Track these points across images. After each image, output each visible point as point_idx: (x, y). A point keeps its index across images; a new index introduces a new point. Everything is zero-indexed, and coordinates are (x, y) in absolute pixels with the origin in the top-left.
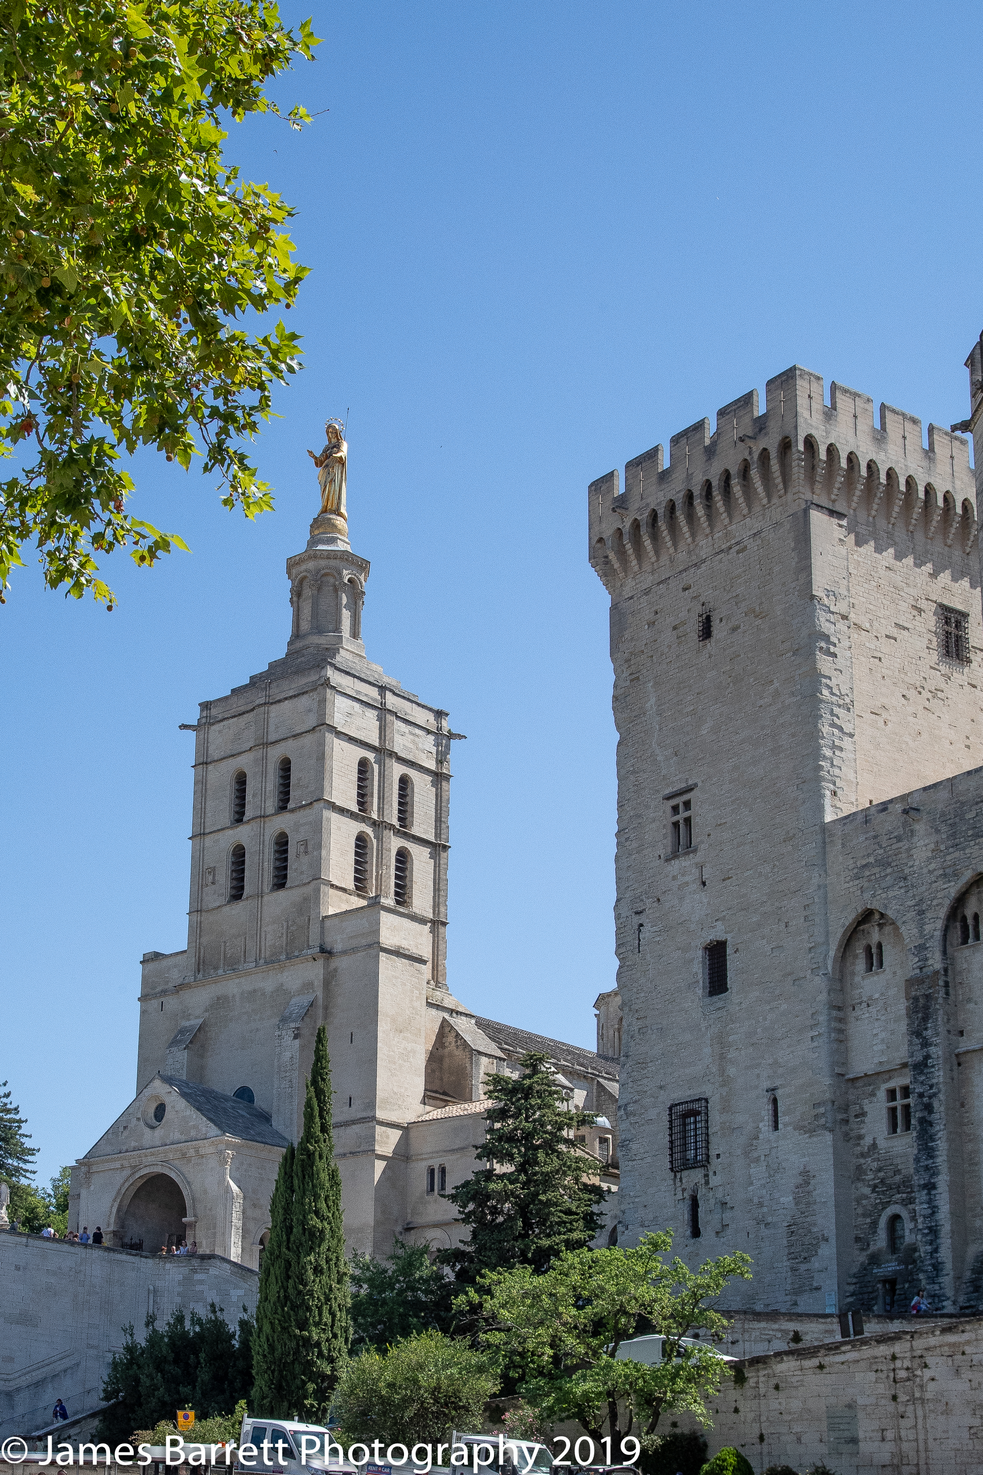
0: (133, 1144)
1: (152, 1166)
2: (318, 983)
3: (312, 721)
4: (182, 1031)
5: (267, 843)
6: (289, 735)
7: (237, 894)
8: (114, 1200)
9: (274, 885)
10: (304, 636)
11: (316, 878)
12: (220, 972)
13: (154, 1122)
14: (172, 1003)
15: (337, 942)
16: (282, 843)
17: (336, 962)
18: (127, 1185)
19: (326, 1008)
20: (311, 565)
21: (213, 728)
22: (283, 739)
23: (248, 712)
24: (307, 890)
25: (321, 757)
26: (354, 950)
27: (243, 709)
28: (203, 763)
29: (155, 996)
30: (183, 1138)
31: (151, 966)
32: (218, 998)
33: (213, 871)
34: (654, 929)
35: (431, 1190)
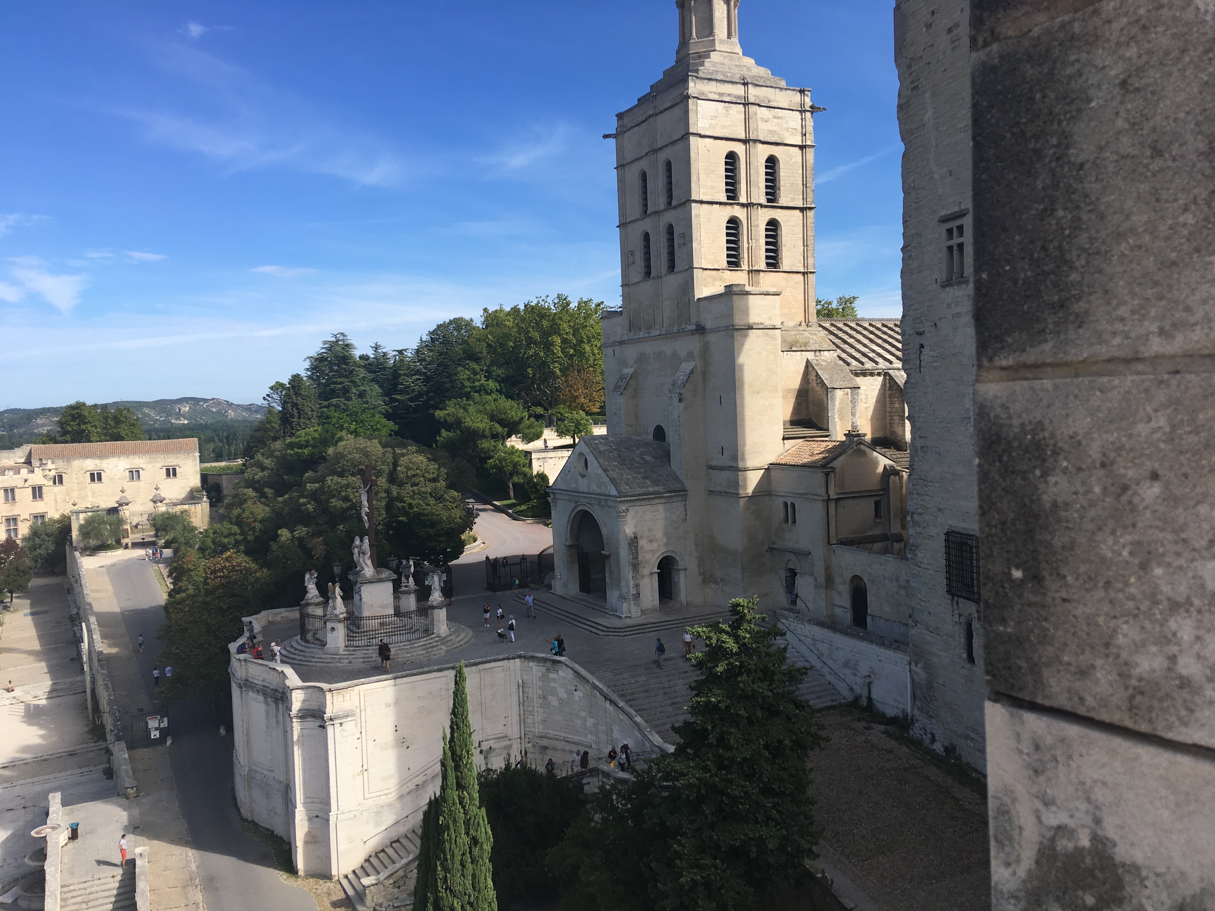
0: (574, 486)
1: (583, 505)
2: (697, 353)
4: (621, 379)
5: (661, 232)
6: (669, 142)
7: (648, 273)
8: (568, 523)
9: (668, 268)
11: (691, 265)
13: (584, 471)
15: (708, 322)
16: (670, 232)
17: (708, 337)
18: (573, 515)
19: (704, 373)
21: (625, 135)
22: (666, 146)
23: (643, 122)
24: (686, 275)
25: (688, 163)
26: (718, 330)
27: (642, 118)
28: (620, 167)
29: (610, 345)
30: (598, 490)
31: (606, 321)
33: (632, 253)
34: (932, 353)
35: (787, 521)
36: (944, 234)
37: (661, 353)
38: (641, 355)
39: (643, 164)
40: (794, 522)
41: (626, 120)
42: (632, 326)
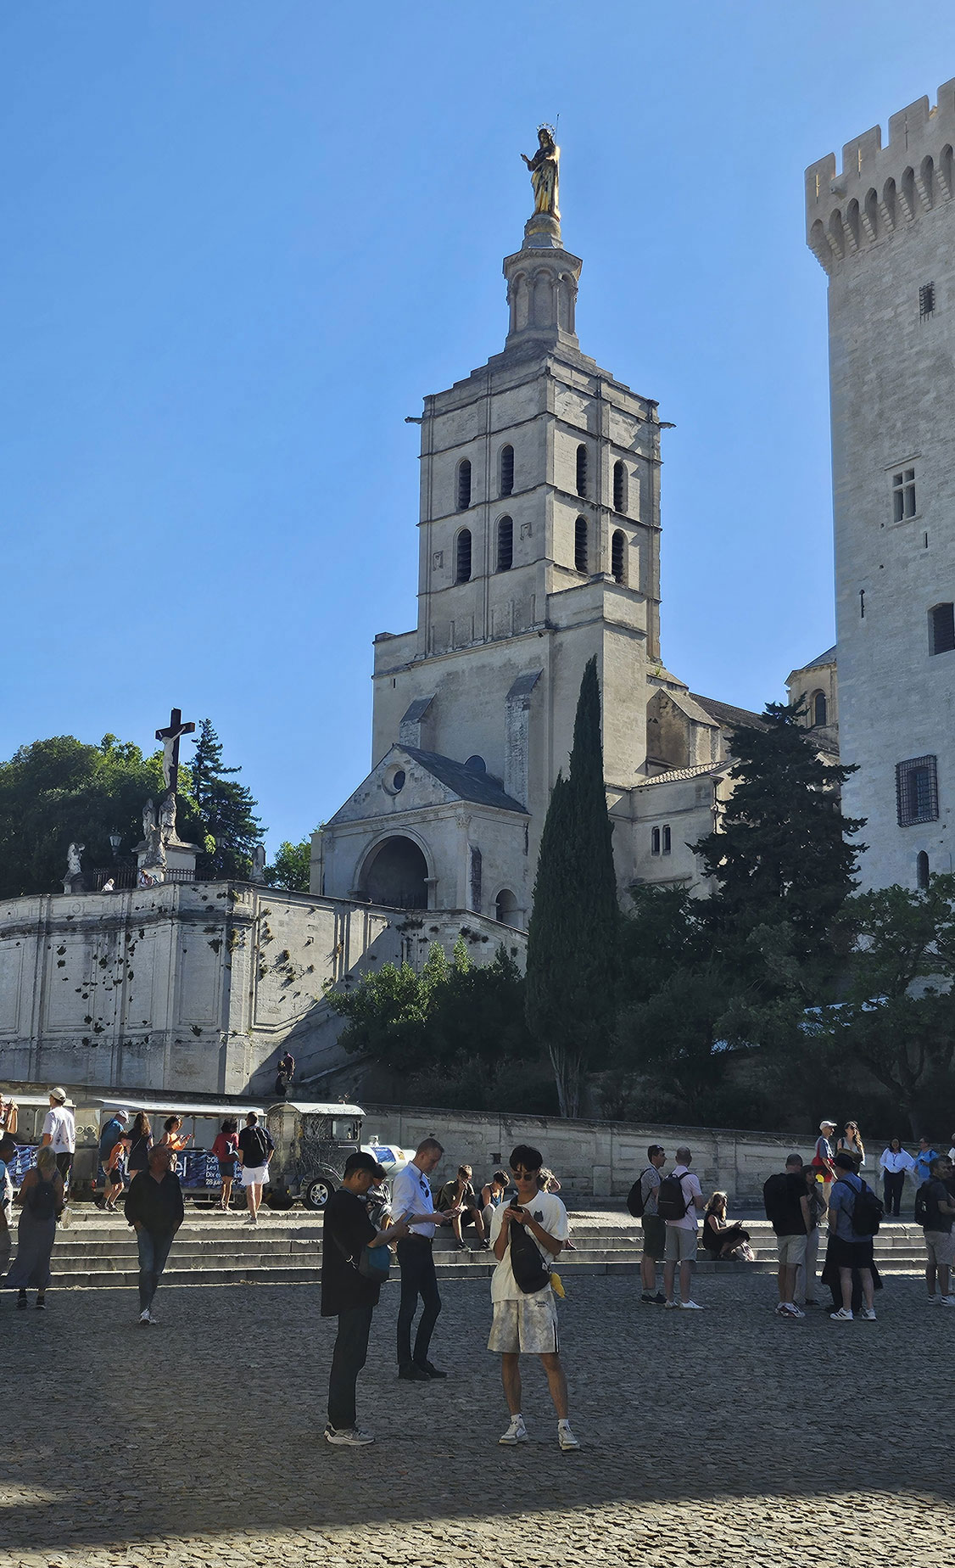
0: (375, 810)
1: (393, 829)
2: (545, 657)
3: (533, 410)
4: (415, 705)
5: (492, 526)
6: (510, 425)
7: (464, 576)
8: (358, 863)
9: (499, 567)
10: (522, 332)
11: (542, 558)
12: (450, 650)
13: (394, 789)
14: (403, 679)
15: (561, 618)
16: (506, 526)
17: (562, 637)
18: (370, 848)
19: (553, 680)
20: (526, 263)
21: (438, 419)
22: (505, 429)
23: (471, 404)
24: (533, 570)
25: (544, 444)
26: (579, 625)
27: (466, 401)
28: (428, 453)
29: (388, 673)
30: (423, 803)
31: (383, 646)
32: (449, 674)
35: (657, 849)
36: (890, 480)
37: (484, 666)
39: (468, 451)
41: (438, 405)
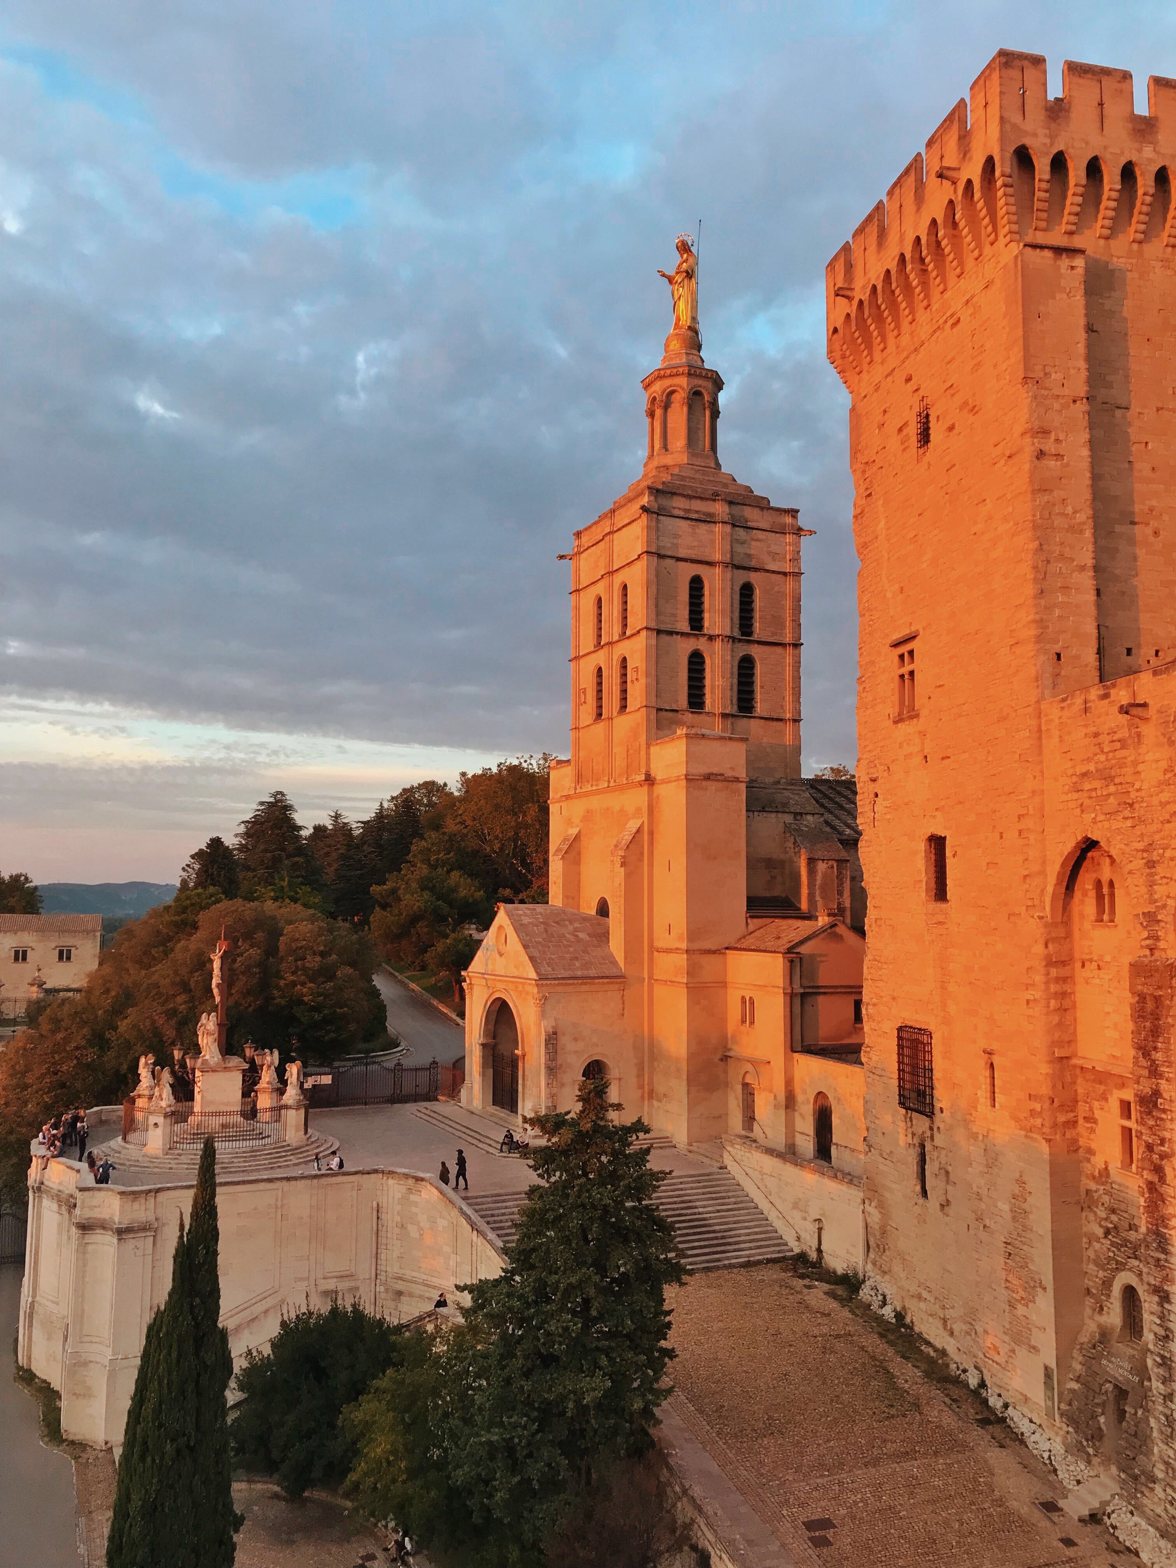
1: (501, 991)
2: (644, 810)
3: (638, 548)
4: (565, 840)
5: (614, 666)
6: (626, 563)
7: (599, 713)
8: (483, 1014)
9: (619, 708)
12: (590, 786)
14: (565, 809)
15: (658, 771)
16: (623, 667)
17: (659, 790)
18: (489, 1003)
19: (651, 833)
21: (582, 555)
22: (623, 567)
23: (602, 540)
25: (644, 585)
26: (669, 781)
27: (599, 538)
28: (576, 590)
29: (557, 800)
30: (516, 972)
31: (555, 772)
33: (585, 690)
34: (886, 803)
35: (744, 1021)
36: (896, 660)
37: (608, 809)
38: (588, 812)
39: (599, 589)
40: (752, 1023)
41: (585, 540)
42: (579, 778)
